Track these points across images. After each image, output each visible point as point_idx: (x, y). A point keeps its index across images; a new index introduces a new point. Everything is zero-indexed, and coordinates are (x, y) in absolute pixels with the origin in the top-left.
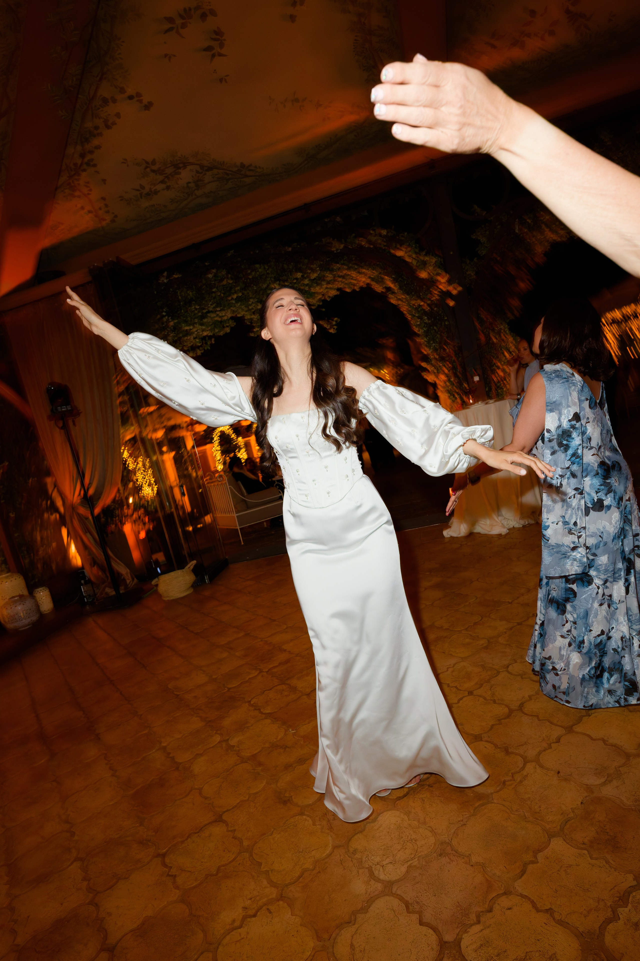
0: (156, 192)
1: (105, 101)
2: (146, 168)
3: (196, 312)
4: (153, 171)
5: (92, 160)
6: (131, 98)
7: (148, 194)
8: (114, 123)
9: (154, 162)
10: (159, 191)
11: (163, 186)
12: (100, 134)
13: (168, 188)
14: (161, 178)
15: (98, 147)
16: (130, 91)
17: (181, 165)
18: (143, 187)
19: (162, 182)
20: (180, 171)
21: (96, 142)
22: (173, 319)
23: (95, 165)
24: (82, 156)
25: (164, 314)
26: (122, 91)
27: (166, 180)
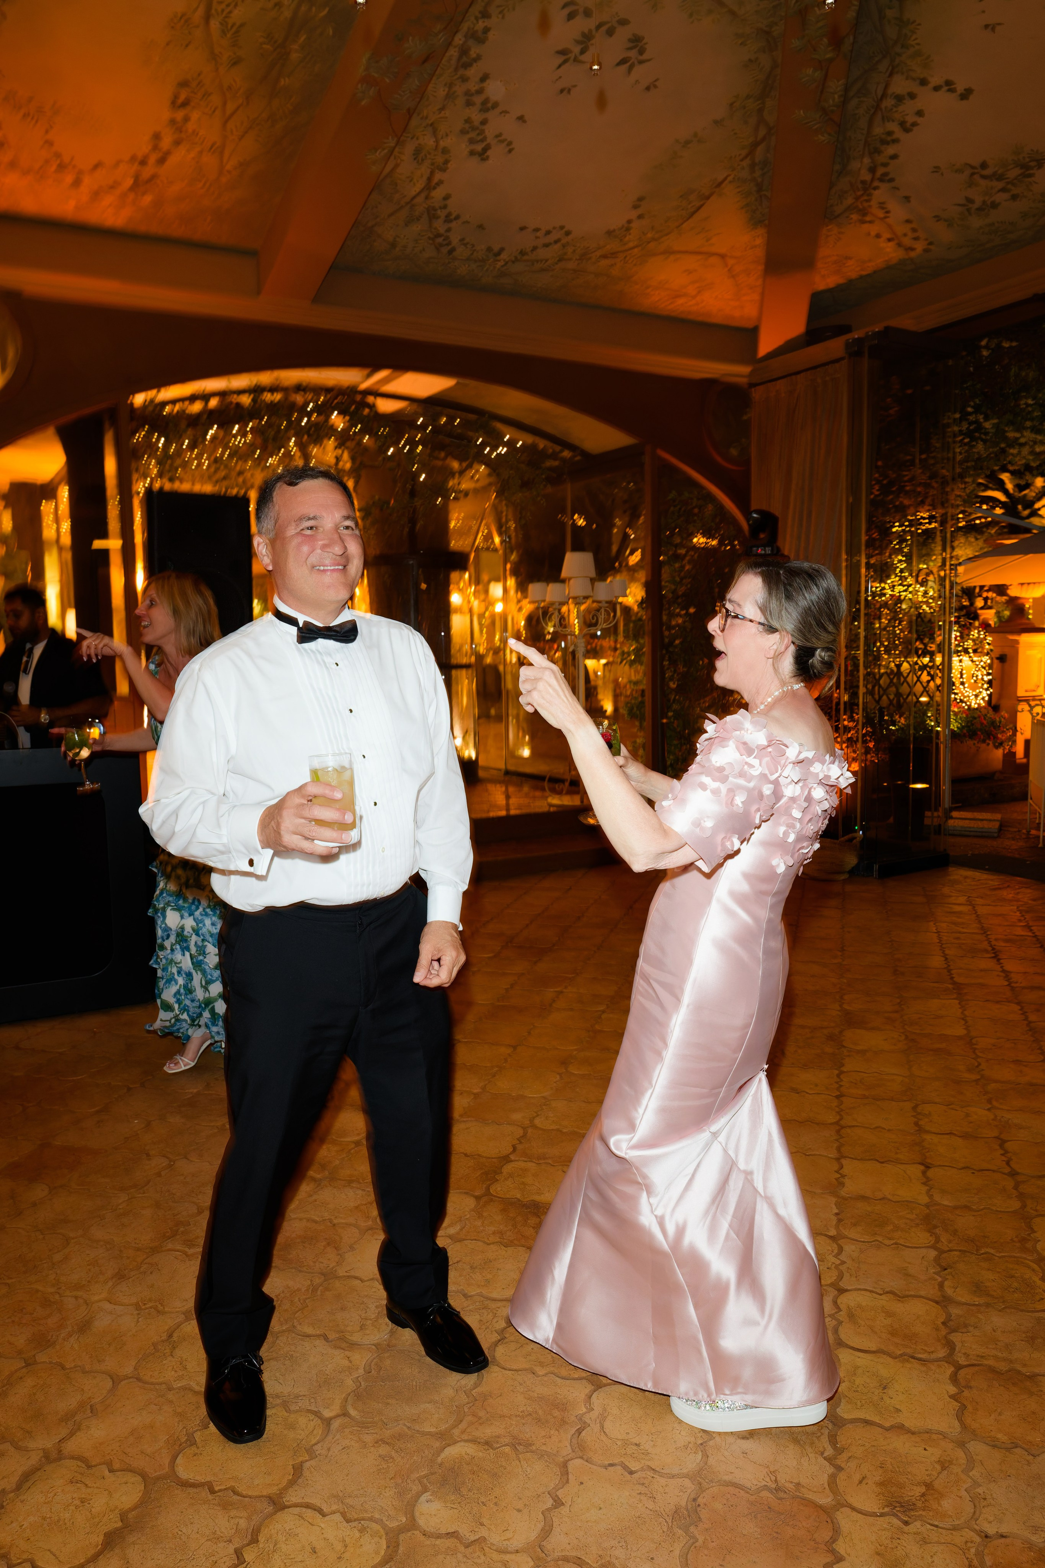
0: (994, 206)
1: (899, 99)
2: (973, 174)
3: (1030, 409)
4: (984, 177)
5: (886, 174)
6: (937, 89)
7: (979, 209)
8: (914, 124)
9: (984, 165)
10: (999, 204)
11: (1005, 196)
12: (896, 141)
13: (1014, 197)
14: (1000, 185)
15: (894, 157)
16: (935, 81)
17: (1033, 164)
18: (970, 201)
19: (1003, 190)
20: (1031, 172)
21: (891, 150)
22: (986, 419)
23: (892, 180)
24: (872, 170)
25: (969, 409)
26: (923, 82)
27: (1009, 186)
